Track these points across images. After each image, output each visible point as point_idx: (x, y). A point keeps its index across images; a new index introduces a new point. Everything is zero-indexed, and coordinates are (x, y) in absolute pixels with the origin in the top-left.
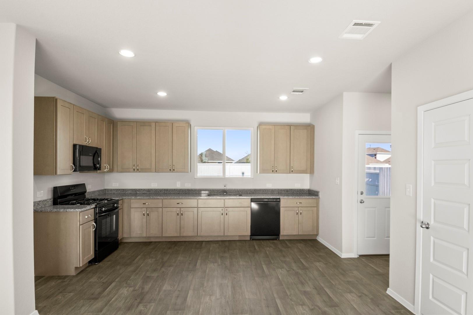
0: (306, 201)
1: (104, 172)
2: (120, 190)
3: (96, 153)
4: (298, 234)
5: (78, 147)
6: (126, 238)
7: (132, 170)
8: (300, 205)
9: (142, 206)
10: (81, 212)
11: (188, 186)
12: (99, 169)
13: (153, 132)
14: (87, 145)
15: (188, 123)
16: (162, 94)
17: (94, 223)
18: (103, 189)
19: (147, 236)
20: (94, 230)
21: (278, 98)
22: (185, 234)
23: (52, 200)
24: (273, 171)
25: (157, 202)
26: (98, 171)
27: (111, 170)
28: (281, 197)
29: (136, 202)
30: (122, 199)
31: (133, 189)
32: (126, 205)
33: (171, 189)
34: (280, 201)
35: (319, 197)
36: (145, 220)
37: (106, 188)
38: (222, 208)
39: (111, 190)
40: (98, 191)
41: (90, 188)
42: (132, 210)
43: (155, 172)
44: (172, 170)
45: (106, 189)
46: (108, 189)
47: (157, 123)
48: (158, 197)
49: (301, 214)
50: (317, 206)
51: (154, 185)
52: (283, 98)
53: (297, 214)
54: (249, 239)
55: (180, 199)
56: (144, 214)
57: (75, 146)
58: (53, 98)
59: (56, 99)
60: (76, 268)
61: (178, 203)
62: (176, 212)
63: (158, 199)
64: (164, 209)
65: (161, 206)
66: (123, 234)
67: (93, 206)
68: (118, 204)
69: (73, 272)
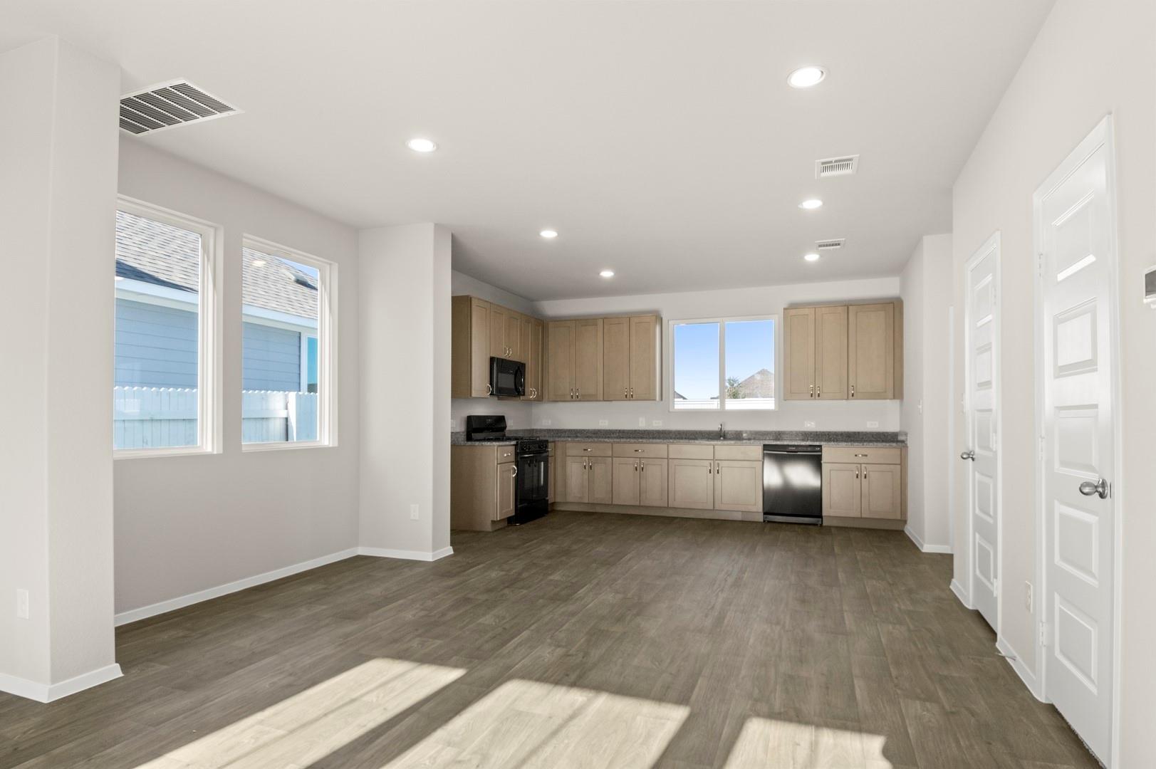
0: (875, 452)
1: (530, 400)
2: (553, 430)
3: (518, 370)
4: (860, 516)
5: (495, 361)
6: (560, 503)
7: (569, 398)
8: (865, 460)
9: (583, 453)
10: (499, 446)
11: (657, 425)
12: (523, 394)
13: (600, 334)
14: (507, 358)
15: (658, 317)
16: (607, 274)
17: (514, 466)
18: (529, 428)
19: (591, 502)
20: (514, 476)
21: (802, 258)
22: (647, 503)
23: (465, 433)
24: (812, 396)
25: (604, 448)
26: (521, 397)
27: (540, 399)
28: (822, 443)
29: (573, 448)
30: (554, 442)
31: (571, 430)
32: (559, 452)
33: (630, 430)
34: (821, 451)
35: (906, 444)
36: (586, 477)
37: (535, 428)
38: (710, 461)
39: (541, 431)
40: (523, 430)
41: (512, 425)
42: (569, 460)
43: (604, 400)
44: (629, 397)
45: (533, 430)
47: (607, 320)
48: (606, 440)
49: (865, 477)
50: (903, 463)
51: (604, 424)
52: (812, 257)
53: (857, 477)
54: (762, 521)
55: (639, 443)
56: (585, 467)
57: (492, 359)
58: (468, 296)
59: (471, 298)
60: (493, 522)
61: (636, 451)
62: (634, 465)
63: (606, 442)
64: (614, 459)
65: (610, 454)
66: (555, 497)
67: (514, 442)
68: (546, 447)
69: (489, 528)
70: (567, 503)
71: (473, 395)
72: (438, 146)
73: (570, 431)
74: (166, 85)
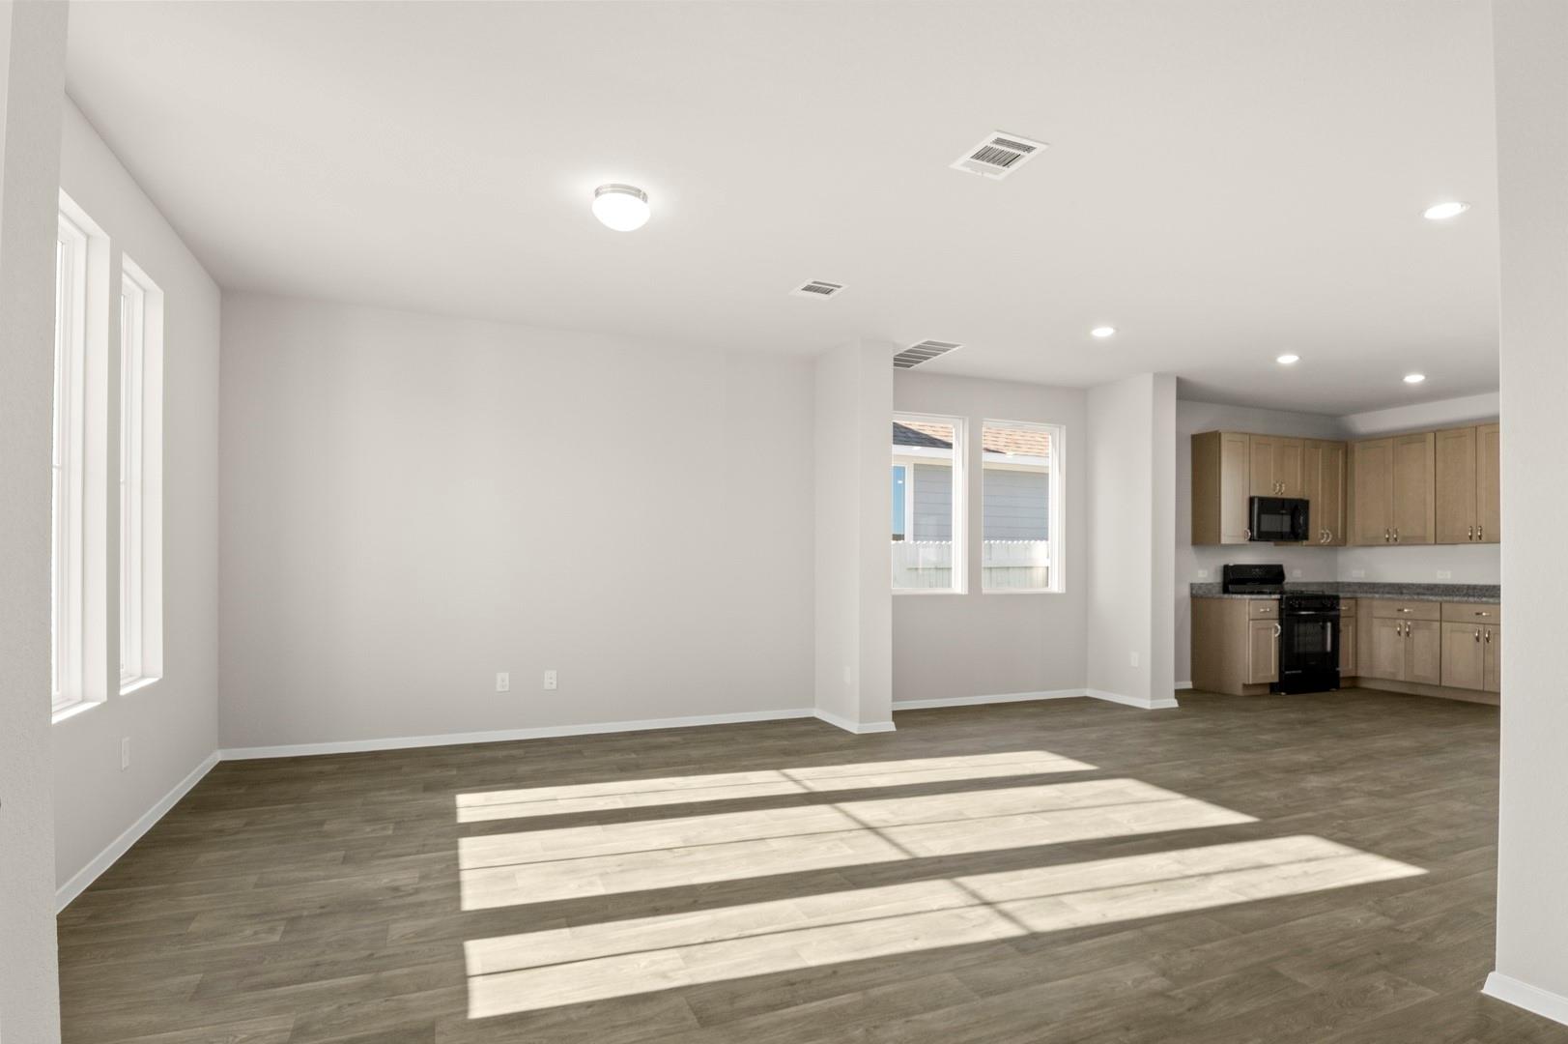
1: (1322, 545)
2: (1366, 584)
3: (1296, 509)
5: (1256, 501)
6: (1364, 678)
7: (1384, 541)
9: (1396, 614)
10: (1252, 599)
12: (1306, 537)
13: (1430, 454)
14: (1279, 496)
16: (1414, 379)
17: (1277, 625)
18: (1331, 580)
19: (1409, 680)
20: (1277, 635)
23: (1221, 585)
25: (1428, 608)
26: (1305, 543)
27: (1340, 543)
29: (1380, 607)
30: (1355, 598)
31: (1393, 584)
32: (1363, 612)
33: (1486, 586)
36: (1402, 646)
37: (1340, 580)
39: (1349, 584)
41: (1296, 577)
43: (1436, 543)
45: (1338, 583)
46: (1343, 583)
47: (1441, 432)
51: (1444, 576)
55: (1482, 603)
56: (1399, 633)
57: (1251, 500)
58: (1216, 432)
59: (1220, 434)
60: (1244, 685)
61: (1478, 614)
62: (1474, 632)
63: (1432, 601)
64: (1444, 624)
65: (1437, 616)
66: (1356, 669)
67: (1277, 596)
68: (1338, 604)
69: (1239, 691)
70: (1375, 679)
71: (1224, 540)
72: (1117, 329)
73: (1385, 585)
74: (920, 343)
